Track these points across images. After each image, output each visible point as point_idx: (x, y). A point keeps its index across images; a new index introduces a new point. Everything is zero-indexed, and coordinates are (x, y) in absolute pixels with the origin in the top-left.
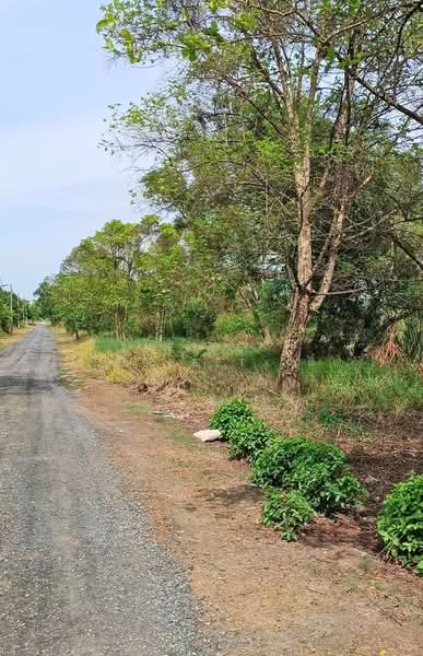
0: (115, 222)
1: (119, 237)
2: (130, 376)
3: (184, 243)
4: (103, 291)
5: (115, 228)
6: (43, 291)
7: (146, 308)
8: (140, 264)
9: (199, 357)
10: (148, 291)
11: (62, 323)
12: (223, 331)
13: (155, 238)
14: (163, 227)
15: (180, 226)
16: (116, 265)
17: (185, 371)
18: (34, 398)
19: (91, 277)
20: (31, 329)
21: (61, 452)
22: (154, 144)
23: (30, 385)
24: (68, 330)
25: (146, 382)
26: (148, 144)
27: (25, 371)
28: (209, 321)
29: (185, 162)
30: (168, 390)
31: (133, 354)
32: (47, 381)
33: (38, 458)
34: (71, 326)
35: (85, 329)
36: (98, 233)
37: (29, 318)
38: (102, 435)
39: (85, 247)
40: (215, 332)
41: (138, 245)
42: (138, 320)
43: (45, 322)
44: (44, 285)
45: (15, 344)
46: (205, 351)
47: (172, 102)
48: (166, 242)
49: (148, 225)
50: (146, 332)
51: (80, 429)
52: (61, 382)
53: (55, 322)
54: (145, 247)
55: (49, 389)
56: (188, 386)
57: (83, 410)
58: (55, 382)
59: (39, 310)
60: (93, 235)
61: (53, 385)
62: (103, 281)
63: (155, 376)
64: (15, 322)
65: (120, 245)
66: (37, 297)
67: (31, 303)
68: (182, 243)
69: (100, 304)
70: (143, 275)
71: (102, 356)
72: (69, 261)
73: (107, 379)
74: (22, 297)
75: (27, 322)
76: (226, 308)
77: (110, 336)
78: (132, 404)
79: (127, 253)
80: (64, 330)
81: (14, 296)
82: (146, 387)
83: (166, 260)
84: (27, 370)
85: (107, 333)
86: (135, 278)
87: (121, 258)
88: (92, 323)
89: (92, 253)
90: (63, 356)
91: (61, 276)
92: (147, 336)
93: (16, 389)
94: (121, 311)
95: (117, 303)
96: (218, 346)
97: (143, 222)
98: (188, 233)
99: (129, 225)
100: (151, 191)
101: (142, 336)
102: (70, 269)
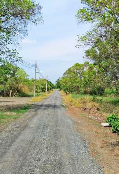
0: (77, 63)
1: (78, 67)
2: (81, 105)
3: (96, 69)
4: (74, 82)
5: (77, 65)
6: (58, 82)
7: (85, 86)
8: (84, 74)
9: (101, 101)
10: (85, 82)
11: (63, 90)
12: (107, 93)
13: (88, 67)
14: (90, 65)
15: (95, 64)
16: (77, 75)
17: (97, 105)
18: (56, 110)
19: (71, 78)
20: (55, 91)
21: (64, 127)
22: (89, 44)
23: (55, 107)
24: (64, 92)
25: (86, 107)
26: (88, 44)
27: (53, 103)
28: (103, 91)
29: (96, 48)
30: (92, 110)
31: (82, 99)
32: (59, 106)
33: (57, 128)
34: (65, 91)
35: (69, 91)
36: (73, 66)
37: (54, 88)
38: (74, 122)
39: (69, 70)
40: (104, 94)
41: (83, 69)
42: (83, 89)
43: (58, 90)
44: (58, 80)
45: (51, 95)
46: (102, 99)
47: (94, 33)
48: (91, 68)
49: (86, 64)
50: (85, 93)
51: (69, 120)
52: (63, 106)
53: (61, 89)
54: (85, 70)
55: (59, 108)
56: (98, 109)
57: (69, 115)
58: (61, 106)
59: (57, 86)
60: (71, 67)
61: (61, 107)
62: (74, 79)
63: (88, 106)
64: (51, 90)
65: (78, 69)
66: (57, 83)
67: (55, 84)
68: (95, 69)
69: (73, 85)
70: (84, 77)
71: (73, 99)
72: (65, 74)
73: (75, 106)
74: (52, 83)
75: (54, 89)
76: (107, 87)
77: (75, 94)
78: (82, 114)
79: (80, 71)
80: (63, 92)
81: (51, 83)
82: (86, 109)
83: (91, 73)
84: (54, 103)
85: (74, 93)
86: (82, 78)
87: (79, 73)
88: (71, 90)
89: (71, 72)
90: (63, 99)
91: (63, 77)
92: (85, 94)
93: (51, 107)
94: (78, 87)
95: (77, 85)
96: (106, 98)
97: (85, 63)
98: (97, 66)
99: (81, 64)
100: (87, 55)
101: (84, 94)
102: (65, 76)
